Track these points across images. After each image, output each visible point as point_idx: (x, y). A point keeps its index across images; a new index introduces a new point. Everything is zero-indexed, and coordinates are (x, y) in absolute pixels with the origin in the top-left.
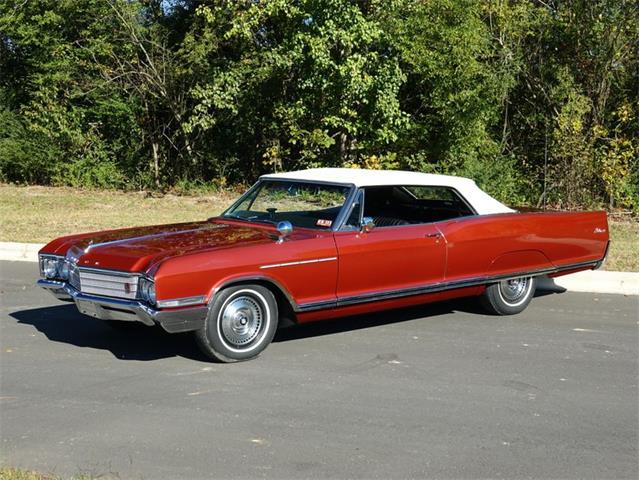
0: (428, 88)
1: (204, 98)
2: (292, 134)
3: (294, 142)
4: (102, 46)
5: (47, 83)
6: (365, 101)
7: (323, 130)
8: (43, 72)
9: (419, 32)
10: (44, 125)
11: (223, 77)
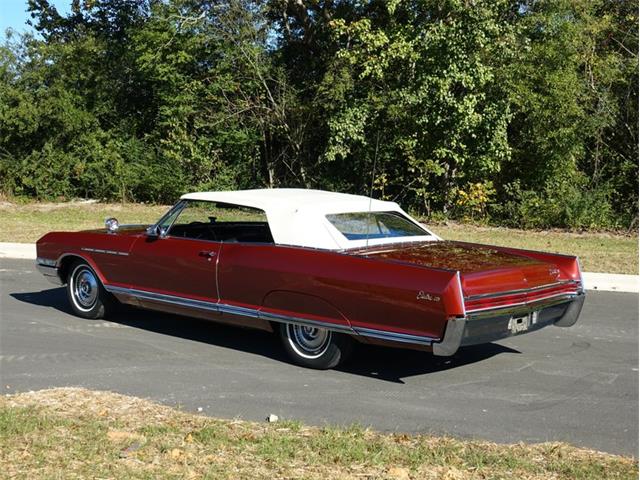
0: (530, 125)
1: (340, 130)
2: (411, 163)
3: (413, 171)
4: (228, 84)
5: (176, 114)
6: (474, 135)
7: (434, 161)
8: (170, 105)
9: (523, 77)
10: (176, 151)
11: (351, 112)
